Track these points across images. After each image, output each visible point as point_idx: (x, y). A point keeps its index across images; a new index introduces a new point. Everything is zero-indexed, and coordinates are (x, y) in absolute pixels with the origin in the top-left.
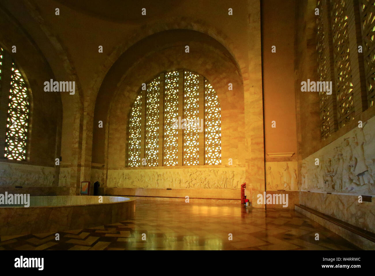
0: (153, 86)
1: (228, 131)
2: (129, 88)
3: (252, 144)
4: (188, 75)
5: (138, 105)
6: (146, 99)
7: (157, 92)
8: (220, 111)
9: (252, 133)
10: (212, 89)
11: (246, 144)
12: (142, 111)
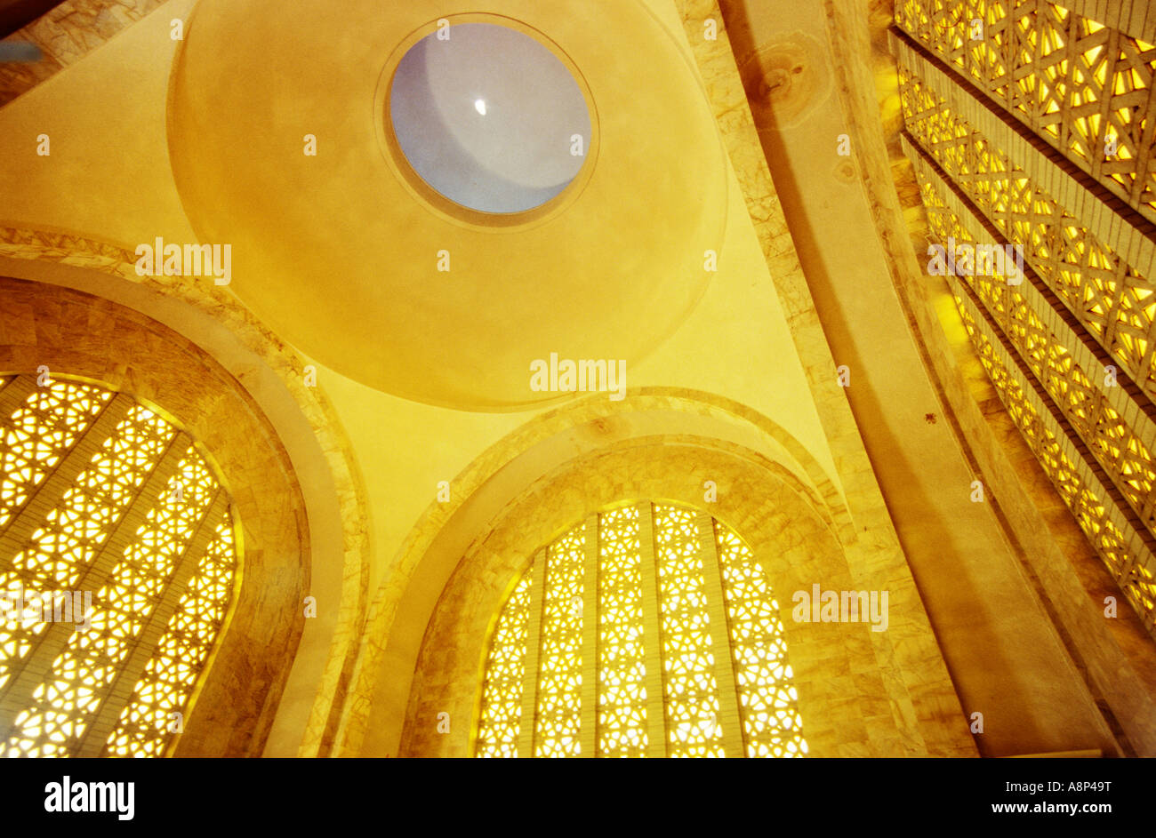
0: (567, 552)
1: (817, 679)
2: (496, 559)
3: (921, 719)
4: (666, 514)
5: (519, 608)
6: (544, 588)
7: (576, 567)
8: (778, 612)
9: (908, 679)
10: (741, 546)
11: (898, 723)
12: (530, 626)
